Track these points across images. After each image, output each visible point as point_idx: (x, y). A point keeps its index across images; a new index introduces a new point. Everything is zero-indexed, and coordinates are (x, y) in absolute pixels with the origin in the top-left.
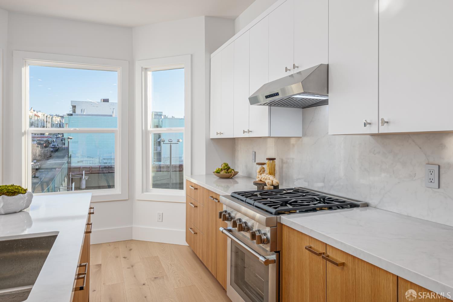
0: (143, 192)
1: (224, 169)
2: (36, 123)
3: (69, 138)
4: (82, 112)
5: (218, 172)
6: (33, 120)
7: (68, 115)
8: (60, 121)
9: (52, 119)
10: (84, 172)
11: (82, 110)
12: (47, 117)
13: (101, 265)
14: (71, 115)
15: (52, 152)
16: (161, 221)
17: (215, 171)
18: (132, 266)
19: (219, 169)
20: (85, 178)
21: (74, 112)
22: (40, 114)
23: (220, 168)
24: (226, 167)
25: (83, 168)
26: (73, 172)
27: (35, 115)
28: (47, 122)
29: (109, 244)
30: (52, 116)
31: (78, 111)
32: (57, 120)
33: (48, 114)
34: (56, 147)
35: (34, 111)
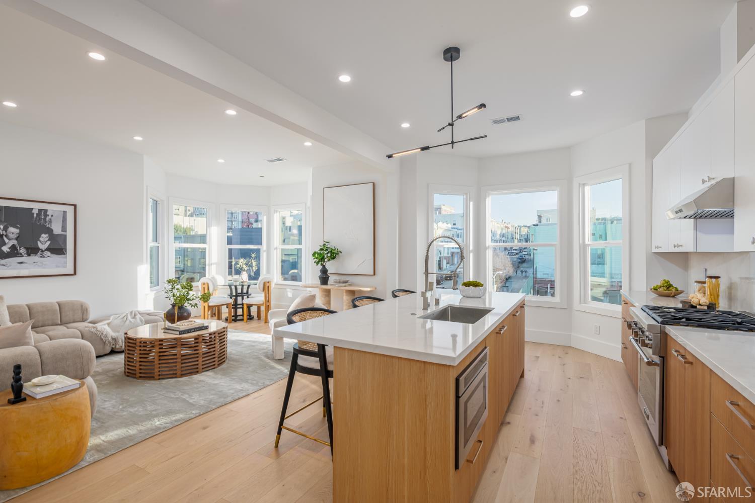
0: (580, 303)
1: (663, 287)
2: (507, 234)
3: (534, 249)
4: (547, 221)
5: (655, 289)
6: (504, 231)
7: (534, 225)
8: (528, 232)
9: (520, 229)
10: (549, 285)
11: (547, 219)
12: (515, 228)
13: (538, 357)
14: (537, 225)
15: (519, 263)
16: (598, 333)
17: (652, 288)
18: (564, 364)
19: (657, 285)
20: (550, 292)
21: (540, 221)
22: (509, 226)
23: (659, 284)
24: (665, 284)
25: (549, 281)
26: (538, 284)
27: (506, 227)
28: (515, 233)
29: (550, 345)
30: (520, 227)
31: (544, 221)
32: (524, 231)
33: (516, 225)
34: (523, 258)
35: (505, 223)
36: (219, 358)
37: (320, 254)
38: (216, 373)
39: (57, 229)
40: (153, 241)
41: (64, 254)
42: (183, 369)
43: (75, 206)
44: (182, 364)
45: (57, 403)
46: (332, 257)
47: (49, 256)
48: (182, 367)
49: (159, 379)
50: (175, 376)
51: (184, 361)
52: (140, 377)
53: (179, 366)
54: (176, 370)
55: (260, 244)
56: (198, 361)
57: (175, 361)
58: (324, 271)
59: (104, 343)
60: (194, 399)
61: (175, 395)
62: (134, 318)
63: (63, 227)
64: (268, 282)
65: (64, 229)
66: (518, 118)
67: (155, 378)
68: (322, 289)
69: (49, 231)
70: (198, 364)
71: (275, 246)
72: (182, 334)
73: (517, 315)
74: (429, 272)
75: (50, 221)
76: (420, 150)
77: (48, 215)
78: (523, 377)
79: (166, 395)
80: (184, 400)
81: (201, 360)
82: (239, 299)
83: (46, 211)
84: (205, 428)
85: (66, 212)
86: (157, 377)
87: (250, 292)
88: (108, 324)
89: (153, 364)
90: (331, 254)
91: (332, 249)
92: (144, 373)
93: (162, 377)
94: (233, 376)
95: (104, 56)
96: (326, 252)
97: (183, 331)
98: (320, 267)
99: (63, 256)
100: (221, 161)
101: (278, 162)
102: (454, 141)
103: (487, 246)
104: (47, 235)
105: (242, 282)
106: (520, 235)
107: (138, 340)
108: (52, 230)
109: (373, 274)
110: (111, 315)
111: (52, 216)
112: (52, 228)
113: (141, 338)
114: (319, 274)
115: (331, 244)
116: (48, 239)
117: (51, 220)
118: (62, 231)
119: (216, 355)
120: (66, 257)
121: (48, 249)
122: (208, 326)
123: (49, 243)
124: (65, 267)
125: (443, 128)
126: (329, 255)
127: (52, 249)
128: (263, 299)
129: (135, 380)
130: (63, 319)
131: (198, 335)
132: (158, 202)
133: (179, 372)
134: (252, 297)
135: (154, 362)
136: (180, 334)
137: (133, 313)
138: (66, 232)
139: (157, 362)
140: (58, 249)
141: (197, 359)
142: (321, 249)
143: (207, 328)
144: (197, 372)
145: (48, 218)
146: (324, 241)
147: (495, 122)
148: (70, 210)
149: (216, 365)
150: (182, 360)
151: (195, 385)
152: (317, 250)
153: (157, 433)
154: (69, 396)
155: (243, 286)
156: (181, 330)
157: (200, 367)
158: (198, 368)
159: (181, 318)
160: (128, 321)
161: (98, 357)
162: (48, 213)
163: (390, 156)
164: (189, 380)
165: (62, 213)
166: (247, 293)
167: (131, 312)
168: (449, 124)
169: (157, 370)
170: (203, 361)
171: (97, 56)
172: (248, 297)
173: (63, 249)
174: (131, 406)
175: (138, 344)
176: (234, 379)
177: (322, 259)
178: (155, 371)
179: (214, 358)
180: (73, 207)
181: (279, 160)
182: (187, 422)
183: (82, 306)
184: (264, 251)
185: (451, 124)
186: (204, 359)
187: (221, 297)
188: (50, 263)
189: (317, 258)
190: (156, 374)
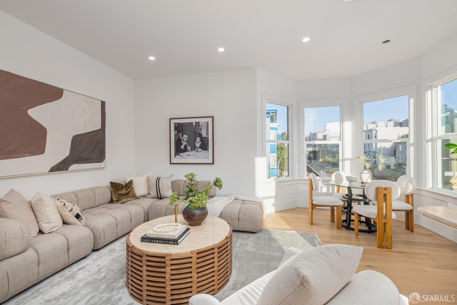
47: (200, 152)
63: (207, 132)
64: (385, 189)
69: (200, 135)
99: (207, 151)
104: (199, 138)
108: (202, 135)
112: (201, 133)
116: (200, 140)
117: (201, 128)
120: (208, 152)
121: (200, 147)
123: (200, 143)
124: (208, 158)
127: (202, 147)
132: (289, 107)
138: (208, 135)
140: (204, 147)
148: (210, 120)
162: (200, 124)
165: (206, 123)
173: (207, 147)
180: (212, 118)
188: (201, 156)
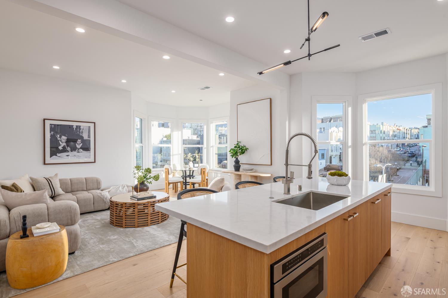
2: (398, 135)
3: (423, 146)
6: (396, 133)
7: (424, 127)
8: (418, 132)
9: (411, 131)
12: (407, 130)
13: (409, 238)
14: (426, 127)
18: (436, 248)
21: (429, 124)
22: (401, 128)
27: (398, 129)
28: (407, 133)
30: (411, 129)
31: (432, 123)
32: (415, 132)
33: (407, 127)
34: (413, 153)
35: (397, 126)
36: (161, 217)
37: (235, 150)
38: (158, 227)
39: (85, 137)
40: (140, 143)
41: (90, 151)
42: (139, 223)
43: (95, 123)
44: (138, 219)
45: (43, 240)
46: (242, 152)
47: (82, 152)
48: (138, 222)
49: (125, 228)
50: (134, 226)
51: (139, 218)
52: (116, 225)
53: (136, 220)
54: (135, 223)
55: (203, 144)
56: (148, 218)
57: (134, 217)
58: (237, 162)
59: (105, 202)
60: (138, 243)
61: (128, 239)
62: (123, 188)
63: (88, 135)
64: (204, 169)
65: (89, 136)
66: (385, 32)
67: (123, 226)
68: (235, 174)
69: (82, 138)
70: (148, 220)
71: (211, 145)
72: (139, 200)
73: (376, 202)
74: (289, 164)
75: (82, 133)
76: (283, 65)
77: (81, 129)
78: (390, 256)
79: (124, 239)
80: (132, 243)
81: (149, 218)
82: (188, 179)
83: (80, 126)
84: (134, 265)
85: (90, 127)
86: (124, 226)
87: (194, 175)
88: (109, 192)
89: (122, 218)
90: (241, 150)
91: (242, 146)
92: (118, 223)
93: (127, 226)
94: (167, 230)
95: (85, 30)
96: (239, 149)
97: (140, 198)
98: (234, 159)
99: (89, 152)
100: (173, 92)
101: (207, 89)
102: (311, 53)
103: (364, 142)
104: (80, 140)
105: (189, 168)
106: (411, 136)
107: (115, 203)
109: (270, 164)
110: (112, 186)
111: (83, 129)
112: (83, 136)
113: (116, 202)
114: (234, 164)
115: (241, 143)
116: (81, 142)
117: (82, 131)
118: (88, 138)
119: (160, 215)
121: (81, 148)
122: (156, 196)
123: (81, 144)
124: (90, 158)
125: (303, 45)
126: (240, 151)
127: (84, 148)
128: (201, 179)
129: (113, 226)
130: (87, 187)
131: (148, 202)
132: (142, 120)
133: (136, 225)
134: (196, 178)
135: (122, 217)
136: (138, 200)
137: (124, 185)
138: (90, 138)
139: (124, 217)
140: (86, 148)
141: (147, 217)
142: (235, 147)
143: (155, 197)
144: (147, 225)
145: (81, 131)
146: (238, 142)
147: (364, 39)
148: (92, 125)
149: (160, 222)
150: (138, 217)
151: (143, 234)
152: (233, 147)
153: (107, 264)
154: (51, 237)
155: (190, 171)
156: (139, 198)
157: (149, 222)
158: (148, 223)
159: (141, 190)
160: (119, 190)
161: (81, 214)
162: (81, 128)
163: (261, 73)
164: (141, 230)
165: (88, 127)
166: (192, 175)
167: (123, 185)
168: (306, 40)
169: (124, 222)
170: (151, 219)
171: (80, 30)
172: (193, 178)
173: (88, 148)
174: (103, 244)
175: (115, 205)
176: (167, 232)
177: (236, 153)
178: (123, 223)
179: (159, 217)
180: (94, 124)
181: (207, 88)
182: (127, 259)
183: (97, 180)
184: (205, 148)
185: (308, 40)
186: (151, 217)
187: (177, 177)
188: (83, 156)
189: (232, 153)
190: (124, 224)
